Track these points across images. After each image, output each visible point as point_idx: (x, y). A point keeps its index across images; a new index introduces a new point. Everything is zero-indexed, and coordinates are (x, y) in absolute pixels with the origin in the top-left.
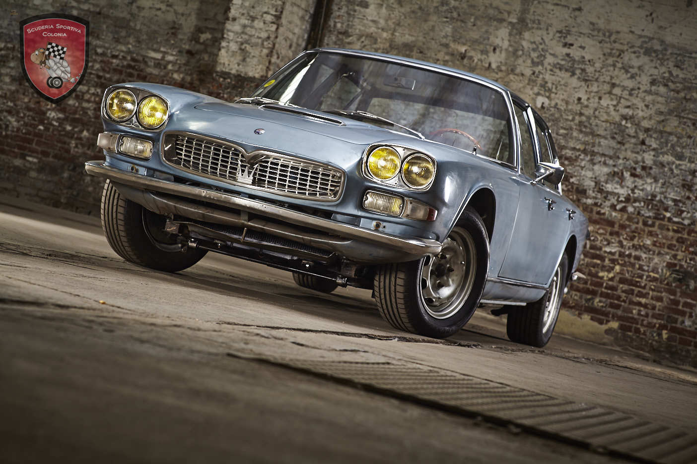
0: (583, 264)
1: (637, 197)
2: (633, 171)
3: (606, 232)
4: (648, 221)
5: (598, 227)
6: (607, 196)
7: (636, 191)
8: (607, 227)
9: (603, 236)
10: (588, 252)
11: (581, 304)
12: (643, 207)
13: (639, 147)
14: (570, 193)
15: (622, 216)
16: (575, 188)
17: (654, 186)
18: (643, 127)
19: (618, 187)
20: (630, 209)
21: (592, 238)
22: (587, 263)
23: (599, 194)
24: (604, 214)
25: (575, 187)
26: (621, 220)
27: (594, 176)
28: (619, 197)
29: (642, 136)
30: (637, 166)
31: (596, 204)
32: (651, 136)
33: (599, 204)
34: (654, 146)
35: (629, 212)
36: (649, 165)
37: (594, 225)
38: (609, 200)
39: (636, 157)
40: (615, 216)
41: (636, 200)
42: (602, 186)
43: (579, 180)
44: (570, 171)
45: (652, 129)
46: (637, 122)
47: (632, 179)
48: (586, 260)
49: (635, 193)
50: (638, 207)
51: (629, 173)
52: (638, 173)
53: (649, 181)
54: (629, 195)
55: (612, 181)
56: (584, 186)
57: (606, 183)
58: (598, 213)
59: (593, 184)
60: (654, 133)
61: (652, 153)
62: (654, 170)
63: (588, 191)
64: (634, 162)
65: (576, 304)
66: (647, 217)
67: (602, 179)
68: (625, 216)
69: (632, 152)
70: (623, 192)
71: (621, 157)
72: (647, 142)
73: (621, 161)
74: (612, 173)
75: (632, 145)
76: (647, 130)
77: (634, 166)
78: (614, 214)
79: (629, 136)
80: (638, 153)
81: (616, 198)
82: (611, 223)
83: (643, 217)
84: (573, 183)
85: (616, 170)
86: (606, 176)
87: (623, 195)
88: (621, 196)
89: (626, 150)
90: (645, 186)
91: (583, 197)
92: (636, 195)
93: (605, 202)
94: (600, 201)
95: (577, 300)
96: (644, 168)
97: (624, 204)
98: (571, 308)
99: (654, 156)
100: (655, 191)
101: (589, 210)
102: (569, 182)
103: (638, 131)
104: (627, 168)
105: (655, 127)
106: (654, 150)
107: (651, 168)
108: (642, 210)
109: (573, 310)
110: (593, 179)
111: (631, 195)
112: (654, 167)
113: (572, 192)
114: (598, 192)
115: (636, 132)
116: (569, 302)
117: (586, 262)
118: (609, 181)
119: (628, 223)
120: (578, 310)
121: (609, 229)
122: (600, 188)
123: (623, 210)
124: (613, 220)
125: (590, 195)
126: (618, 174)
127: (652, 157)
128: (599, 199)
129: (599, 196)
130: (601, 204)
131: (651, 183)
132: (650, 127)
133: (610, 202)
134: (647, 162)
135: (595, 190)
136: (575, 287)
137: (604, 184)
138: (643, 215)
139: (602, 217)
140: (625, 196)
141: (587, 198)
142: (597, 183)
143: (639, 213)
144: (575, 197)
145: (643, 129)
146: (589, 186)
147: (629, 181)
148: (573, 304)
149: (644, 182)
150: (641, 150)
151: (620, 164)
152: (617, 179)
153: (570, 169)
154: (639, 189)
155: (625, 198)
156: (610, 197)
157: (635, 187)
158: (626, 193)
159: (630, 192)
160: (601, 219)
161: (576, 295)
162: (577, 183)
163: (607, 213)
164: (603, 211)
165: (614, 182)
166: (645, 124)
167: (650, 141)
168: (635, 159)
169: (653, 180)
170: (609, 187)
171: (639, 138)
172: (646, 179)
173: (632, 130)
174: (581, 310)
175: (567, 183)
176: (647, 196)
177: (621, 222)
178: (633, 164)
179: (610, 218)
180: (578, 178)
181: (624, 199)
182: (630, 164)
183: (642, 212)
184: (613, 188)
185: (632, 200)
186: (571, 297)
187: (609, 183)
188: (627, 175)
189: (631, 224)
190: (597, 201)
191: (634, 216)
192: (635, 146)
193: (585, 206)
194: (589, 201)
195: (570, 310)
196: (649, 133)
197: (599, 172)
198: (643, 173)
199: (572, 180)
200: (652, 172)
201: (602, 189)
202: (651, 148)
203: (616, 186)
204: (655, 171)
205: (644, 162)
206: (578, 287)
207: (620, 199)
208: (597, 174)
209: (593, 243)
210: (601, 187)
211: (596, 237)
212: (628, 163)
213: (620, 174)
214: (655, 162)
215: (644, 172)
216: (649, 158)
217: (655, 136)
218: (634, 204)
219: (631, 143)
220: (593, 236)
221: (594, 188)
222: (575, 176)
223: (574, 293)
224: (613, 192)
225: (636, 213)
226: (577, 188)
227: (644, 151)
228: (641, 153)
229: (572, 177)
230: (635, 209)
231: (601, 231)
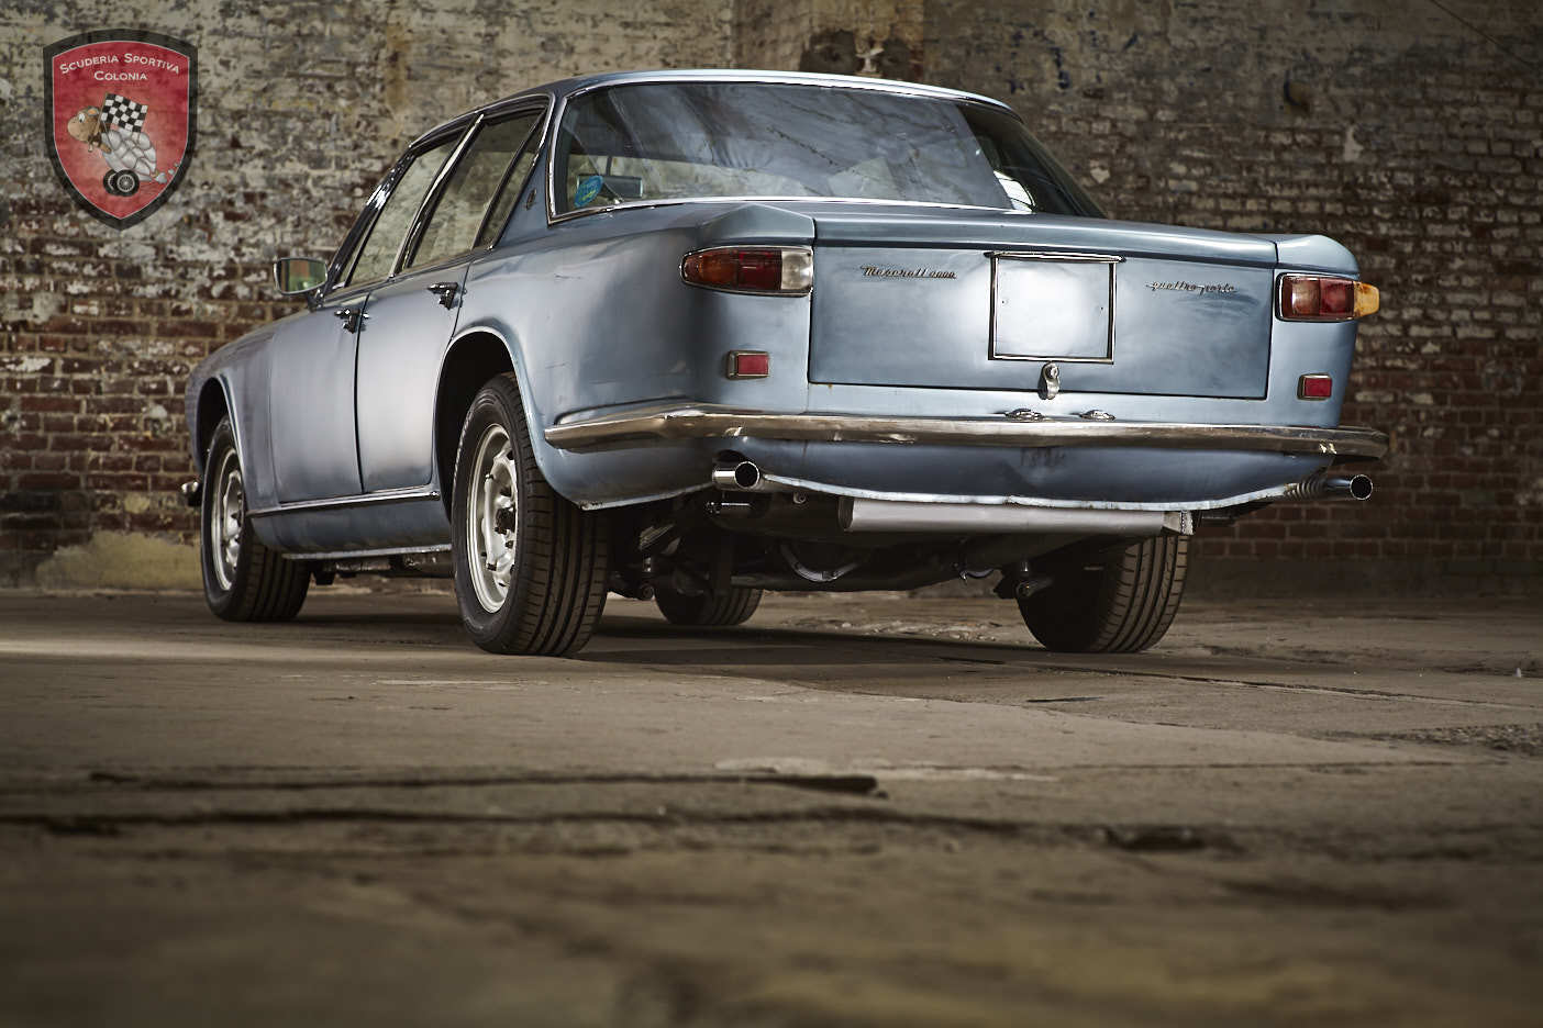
0: (169, 429)
1: (250, 262)
2: (229, 209)
3: (203, 349)
4: (283, 309)
5: (182, 342)
6: (187, 273)
7: (244, 249)
8: (199, 339)
9: (196, 359)
10: (173, 400)
11: (184, 515)
12: (267, 281)
13: (230, 153)
14: (106, 281)
15: (228, 308)
16: (113, 267)
17: (278, 231)
18: (229, 110)
19: (205, 247)
20: (242, 291)
21: (176, 369)
22: (178, 425)
23: (169, 271)
24: (189, 312)
25: (113, 264)
26: (227, 317)
27: (148, 235)
28: (211, 270)
29: (229, 130)
30: (234, 195)
31: (166, 294)
32: (249, 128)
33: (173, 292)
34: (260, 146)
35: (240, 296)
36: (259, 190)
37: (173, 339)
38: (192, 280)
39: (227, 177)
40: (214, 312)
41: (248, 270)
42: (171, 252)
43: (119, 249)
44: (96, 233)
45: (246, 111)
46: (211, 100)
47: (231, 225)
48: (174, 417)
49: (243, 255)
50: (257, 283)
51: (221, 214)
52: (239, 211)
53: (267, 222)
54: (231, 260)
55: (189, 237)
56: (131, 259)
57: (178, 244)
58: (177, 312)
59: (151, 251)
60: (252, 120)
61: (260, 162)
62: (271, 198)
63: (143, 269)
64: (225, 188)
65: (174, 518)
66: (279, 300)
67: (168, 238)
68: (235, 309)
69: (217, 167)
70: (217, 257)
71: (198, 182)
72: (243, 141)
73: (197, 192)
74: (186, 220)
75: (213, 153)
76: (237, 115)
77: (229, 197)
78: (210, 308)
79: (203, 133)
80: (229, 167)
81: (206, 273)
82: (207, 329)
83: (271, 303)
84: (106, 256)
85: (192, 211)
86: (175, 229)
87: (219, 262)
88: (216, 267)
89: (203, 164)
90: (261, 236)
91: (135, 284)
92: (246, 259)
93: (185, 286)
94: (174, 287)
95: (174, 509)
96: (249, 198)
97: (226, 283)
98: (166, 527)
99: (264, 168)
100: (282, 242)
101: (155, 308)
102: (98, 257)
103: (219, 119)
104: (214, 203)
105: (251, 106)
106: (261, 155)
107: (263, 196)
108: (266, 288)
109: (171, 532)
110: (149, 242)
111: (237, 260)
112: (269, 191)
113: (108, 276)
114: (165, 266)
115: (215, 123)
116: (158, 517)
117: (174, 422)
118: (184, 240)
119: (243, 321)
120: (180, 529)
121: (207, 341)
122: (166, 259)
123: (228, 294)
124: (210, 320)
125: (149, 277)
126: (198, 219)
127: (261, 171)
128: (172, 281)
129: (169, 275)
130: (178, 292)
131: (271, 227)
132: (242, 107)
133: (196, 284)
134: (253, 184)
135: (159, 263)
136: (163, 483)
137: (174, 248)
138: (271, 299)
139: (186, 318)
140: (223, 265)
141: (144, 285)
142: (159, 248)
143: (261, 296)
144: (118, 287)
145: (228, 114)
146: (144, 257)
147: (224, 229)
148: (170, 520)
149: (256, 228)
150: (234, 161)
151: (198, 198)
152: (198, 231)
153: (95, 228)
154: (250, 245)
155: (224, 269)
156: (192, 273)
157: (241, 241)
158: (225, 259)
159: (232, 254)
160: (185, 324)
161: (170, 498)
162: (115, 255)
163: (195, 308)
164: (184, 307)
165: (194, 238)
166: (231, 102)
167: (248, 139)
168: (227, 182)
169: (273, 221)
170: (187, 252)
171: (223, 136)
172: (258, 220)
173: (205, 120)
174: (188, 528)
175: (93, 259)
176: (271, 257)
177: (229, 322)
178: (224, 194)
179: (203, 319)
180: (116, 244)
181: (223, 273)
182: (219, 194)
183: (268, 292)
184: (196, 251)
185: (240, 272)
186: (160, 503)
187: (184, 244)
188: (217, 218)
189: (250, 322)
190: (167, 287)
191: (252, 304)
192: (221, 154)
193: (144, 301)
194: (151, 291)
195: (163, 532)
196: (244, 120)
197: (158, 223)
198: (250, 209)
199: (102, 252)
200: (268, 202)
201: (173, 259)
202: (254, 152)
203: (199, 246)
204: (273, 200)
205: (246, 185)
206: (170, 479)
207: (215, 274)
208: (154, 229)
209: (179, 379)
210: (171, 256)
211: (183, 365)
212: (213, 192)
213: (202, 219)
214: (270, 181)
215: (251, 206)
216: (254, 174)
217: (256, 124)
218: (247, 279)
219: (209, 150)
220: (175, 364)
221: (156, 260)
222: (109, 241)
223: (164, 494)
224: (197, 261)
225: (255, 297)
226: (119, 268)
227: (241, 162)
228: (236, 166)
229: (102, 245)
230: (251, 290)
231: (191, 350)
